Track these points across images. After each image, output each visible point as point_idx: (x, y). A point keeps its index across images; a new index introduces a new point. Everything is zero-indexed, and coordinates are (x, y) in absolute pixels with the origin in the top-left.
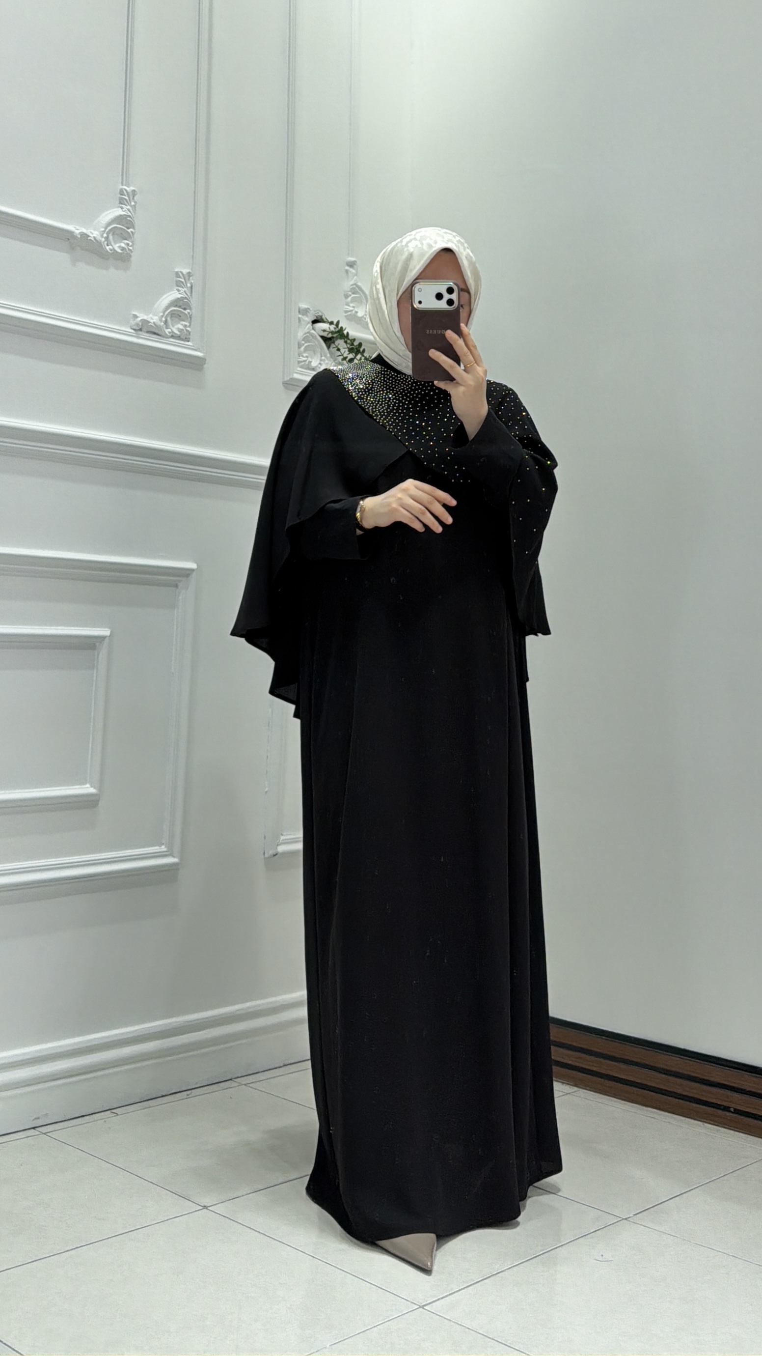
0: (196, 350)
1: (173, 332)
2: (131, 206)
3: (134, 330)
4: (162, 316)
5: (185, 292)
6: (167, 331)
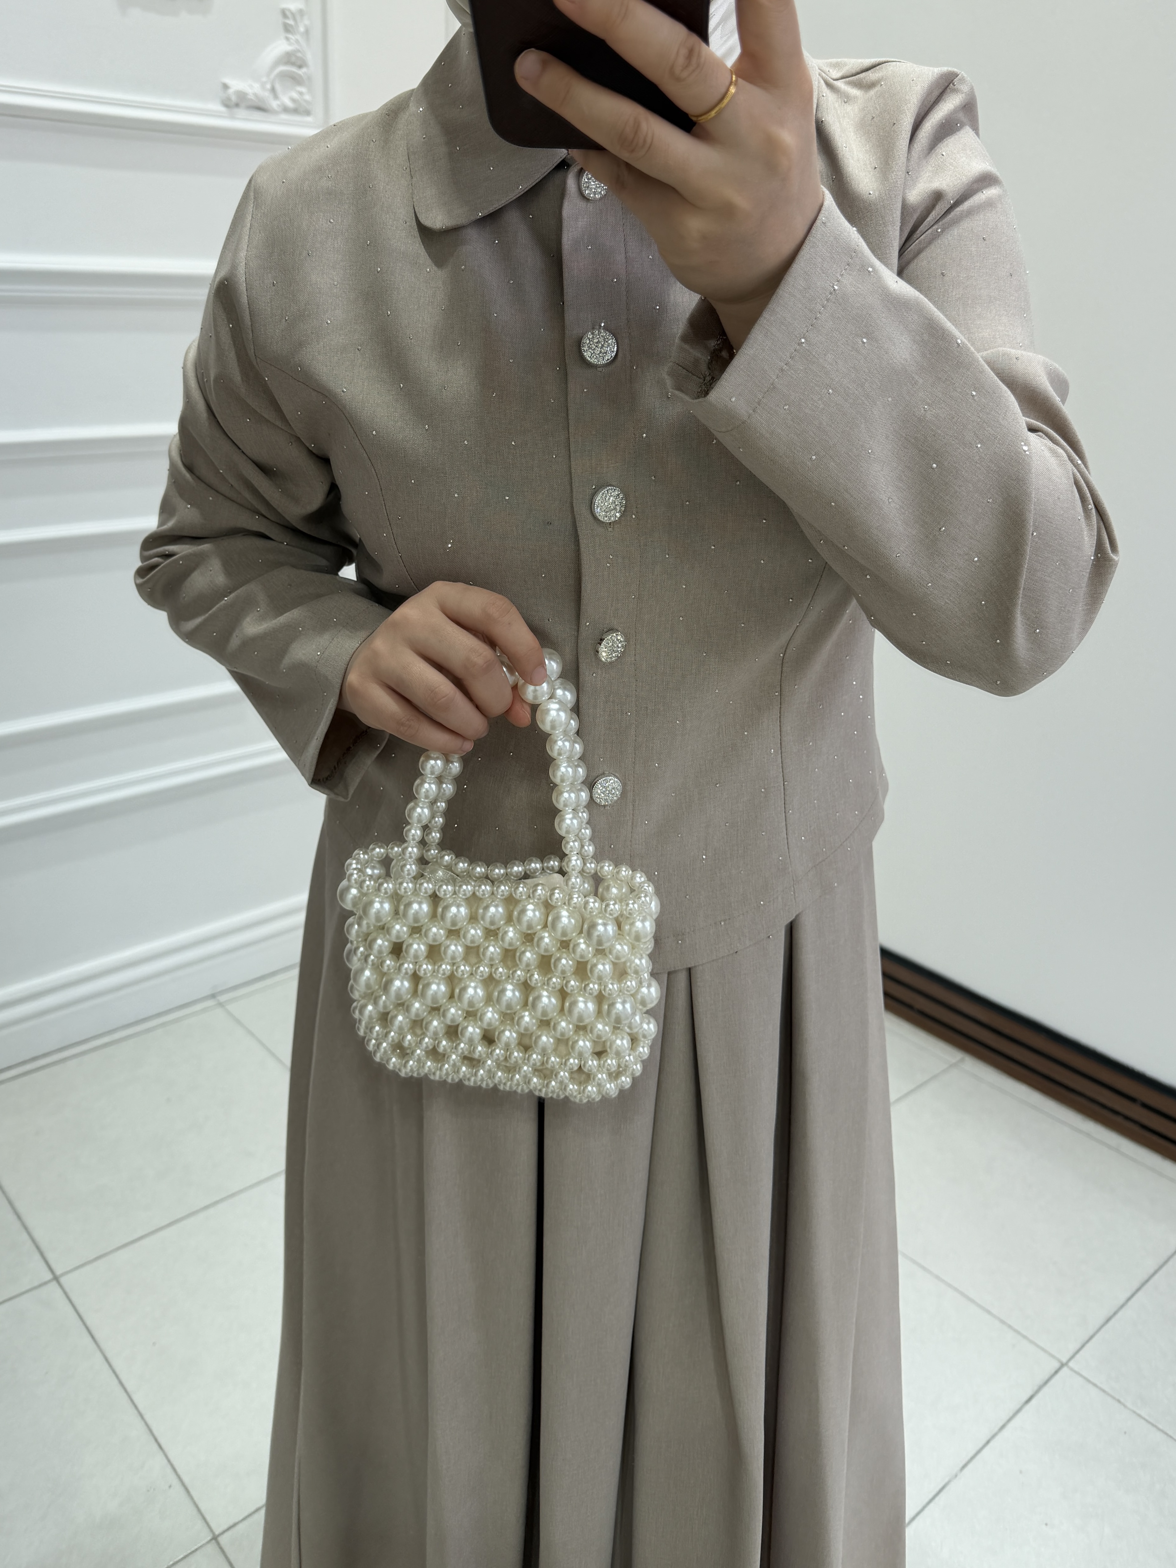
1: (283, 104)
3: (227, 106)
4: (265, 82)
5: (297, 41)
6: (274, 104)
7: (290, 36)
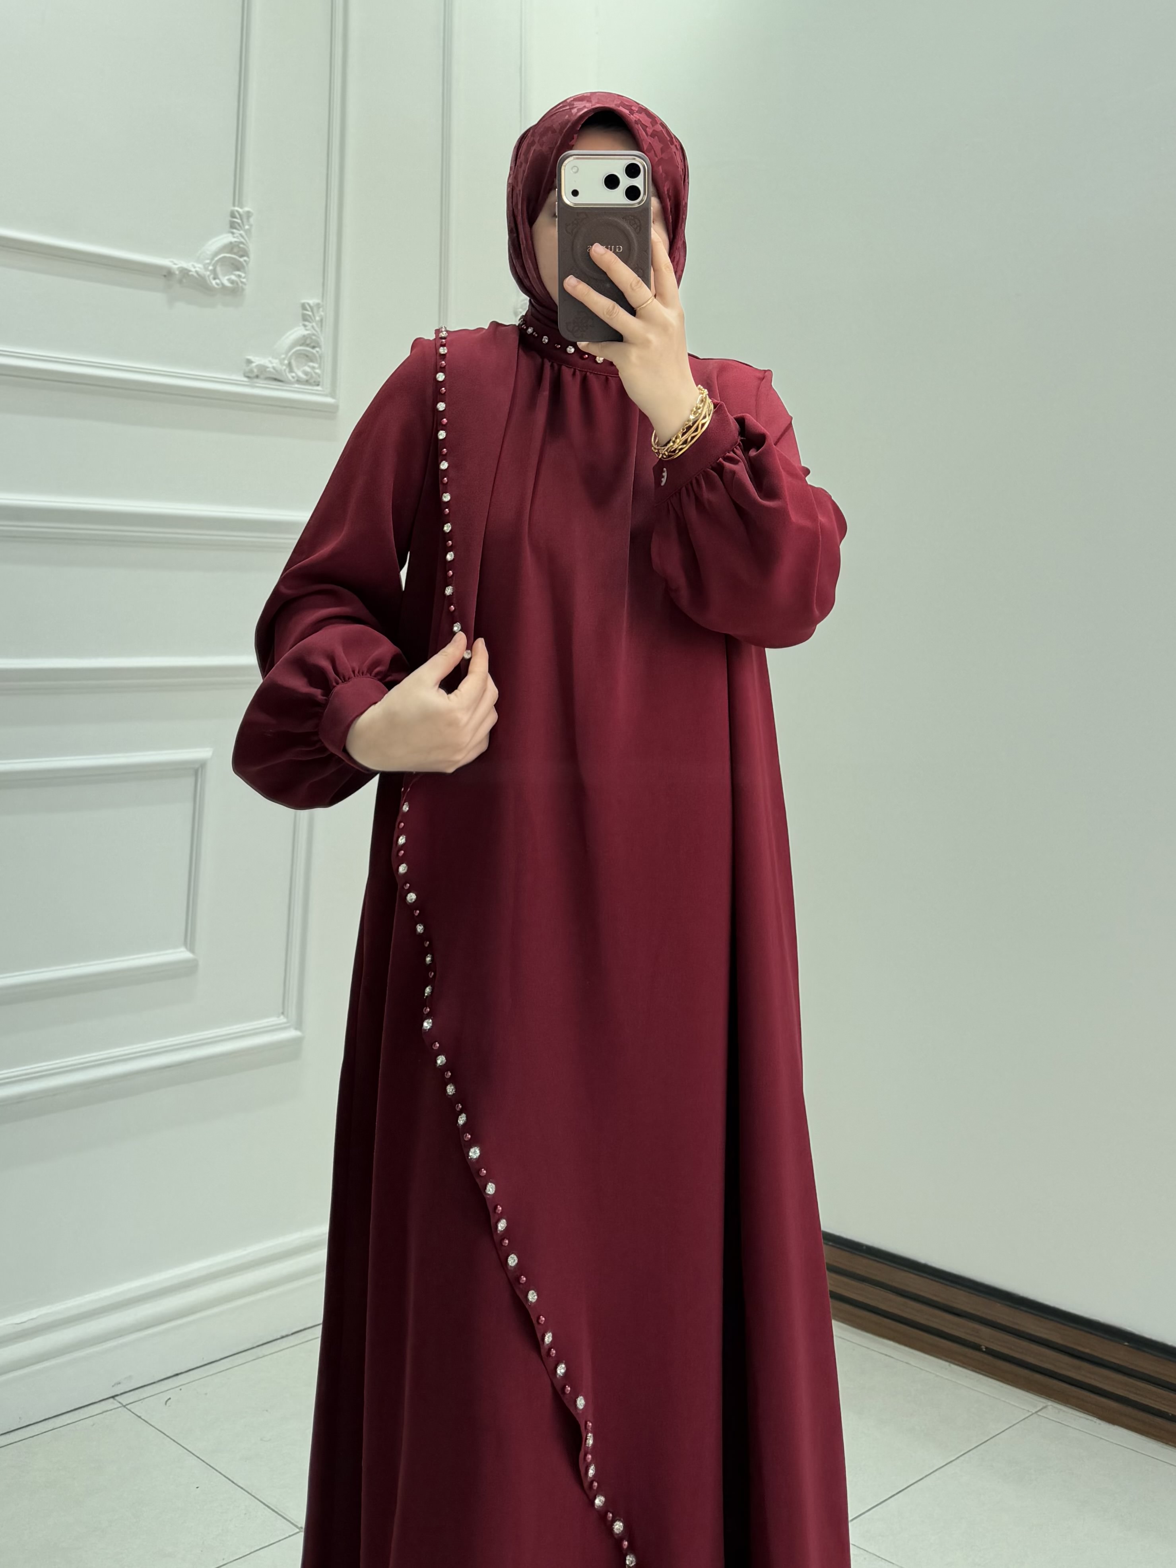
0: (326, 395)
1: (297, 376)
2: (247, 231)
3: (248, 377)
4: (284, 359)
5: (313, 327)
6: (290, 378)
7: (307, 323)
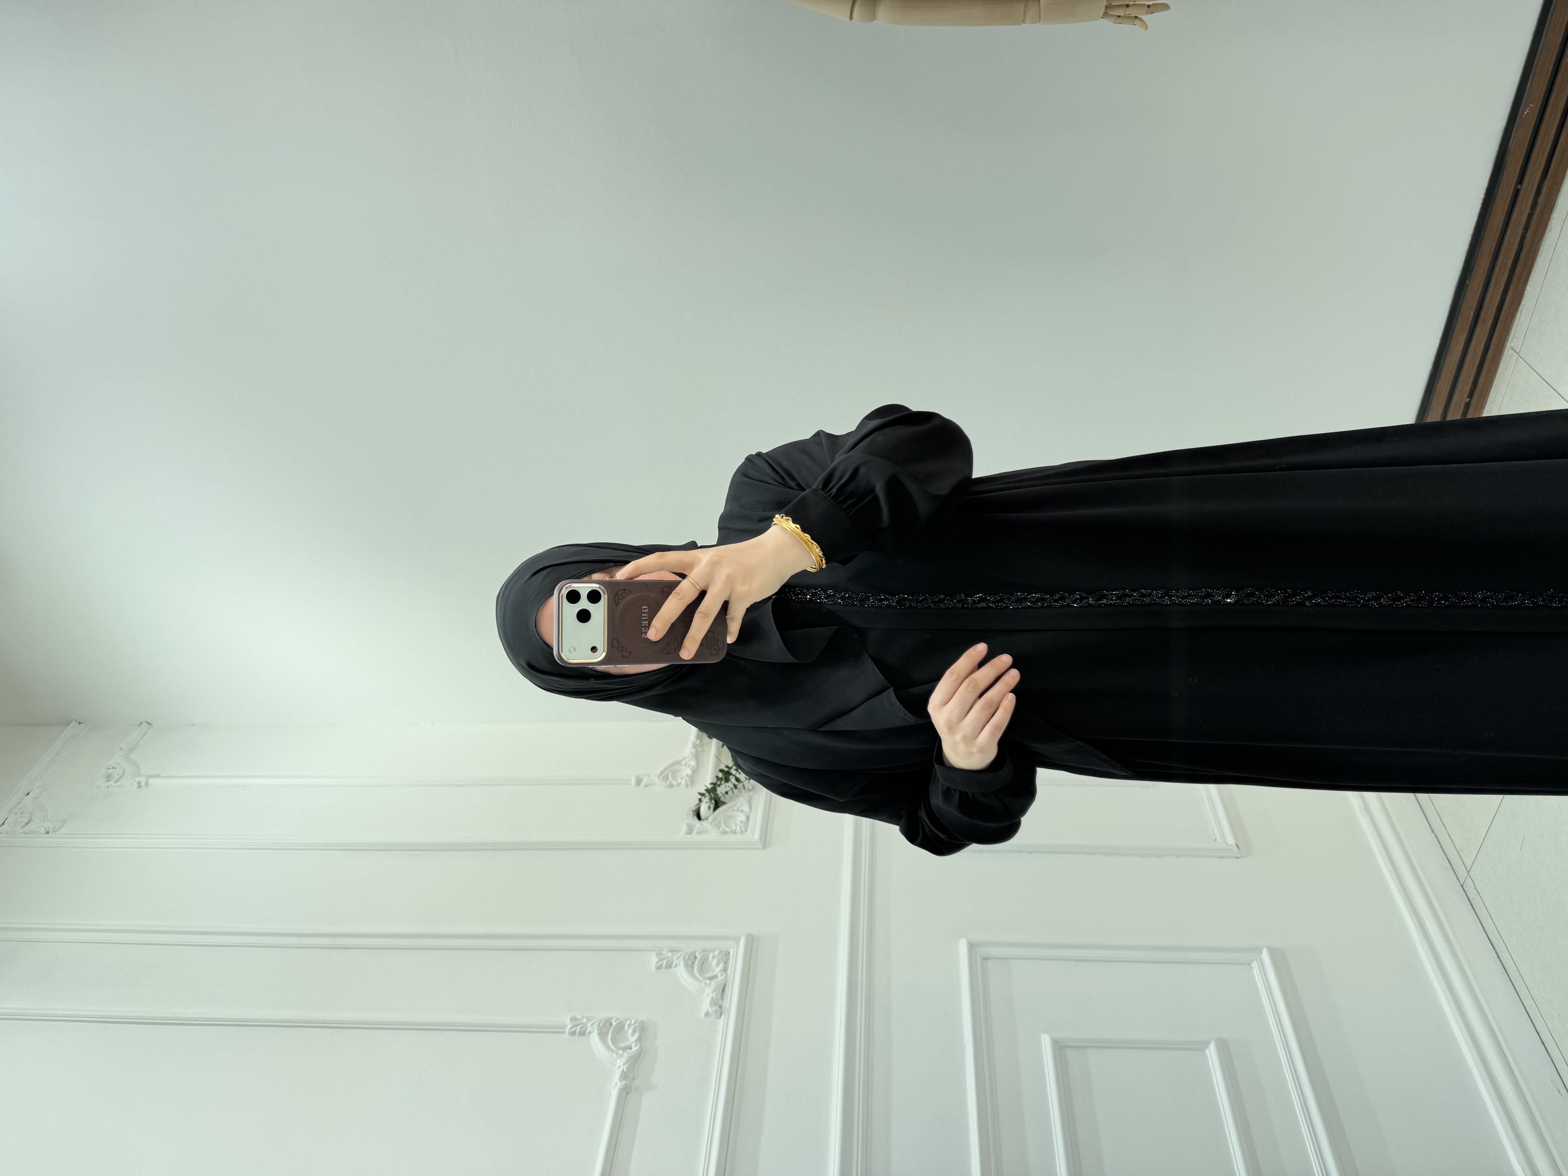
0: (738, 945)
1: (721, 971)
2: (588, 1021)
3: (721, 1015)
4: (705, 984)
5: (678, 958)
6: (720, 978)
